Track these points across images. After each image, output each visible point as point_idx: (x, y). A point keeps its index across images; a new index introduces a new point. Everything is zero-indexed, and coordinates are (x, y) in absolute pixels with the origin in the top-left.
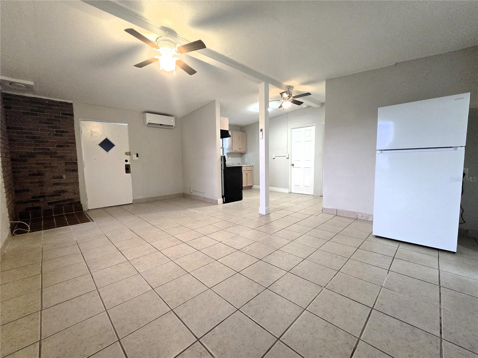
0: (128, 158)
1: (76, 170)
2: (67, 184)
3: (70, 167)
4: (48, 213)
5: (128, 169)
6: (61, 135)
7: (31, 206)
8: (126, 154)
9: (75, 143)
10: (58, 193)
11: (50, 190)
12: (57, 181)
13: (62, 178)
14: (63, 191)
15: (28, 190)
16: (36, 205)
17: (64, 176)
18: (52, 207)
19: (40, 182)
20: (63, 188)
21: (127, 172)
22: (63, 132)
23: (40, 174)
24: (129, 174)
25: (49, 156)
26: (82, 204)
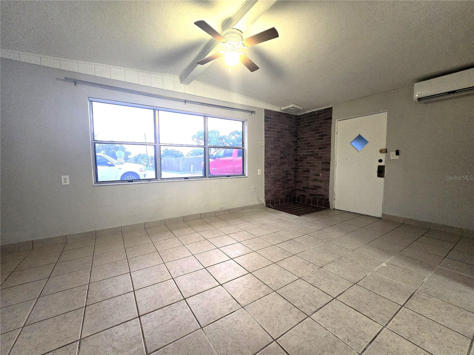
0: (383, 156)
1: (328, 170)
2: (321, 181)
3: (324, 166)
4: (309, 201)
5: (381, 172)
6: (322, 139)
7: (302, 194)
8: (381, 151)
9: (330, 144)
10: (316, 188)
11: (312, 184)
12: (316, 177)
13: (319, 175)
14: (319, 187)
15: (301, 182)
16: (304, 194)
17: (321, 174)
18: (311, 198)
19: (307, 177)
20: (319, 184)
21: (379, 176)
22: (323, 135)
23: (308, 171)
24: (382, 179)
25: (313, 157)
26: (329, 202)
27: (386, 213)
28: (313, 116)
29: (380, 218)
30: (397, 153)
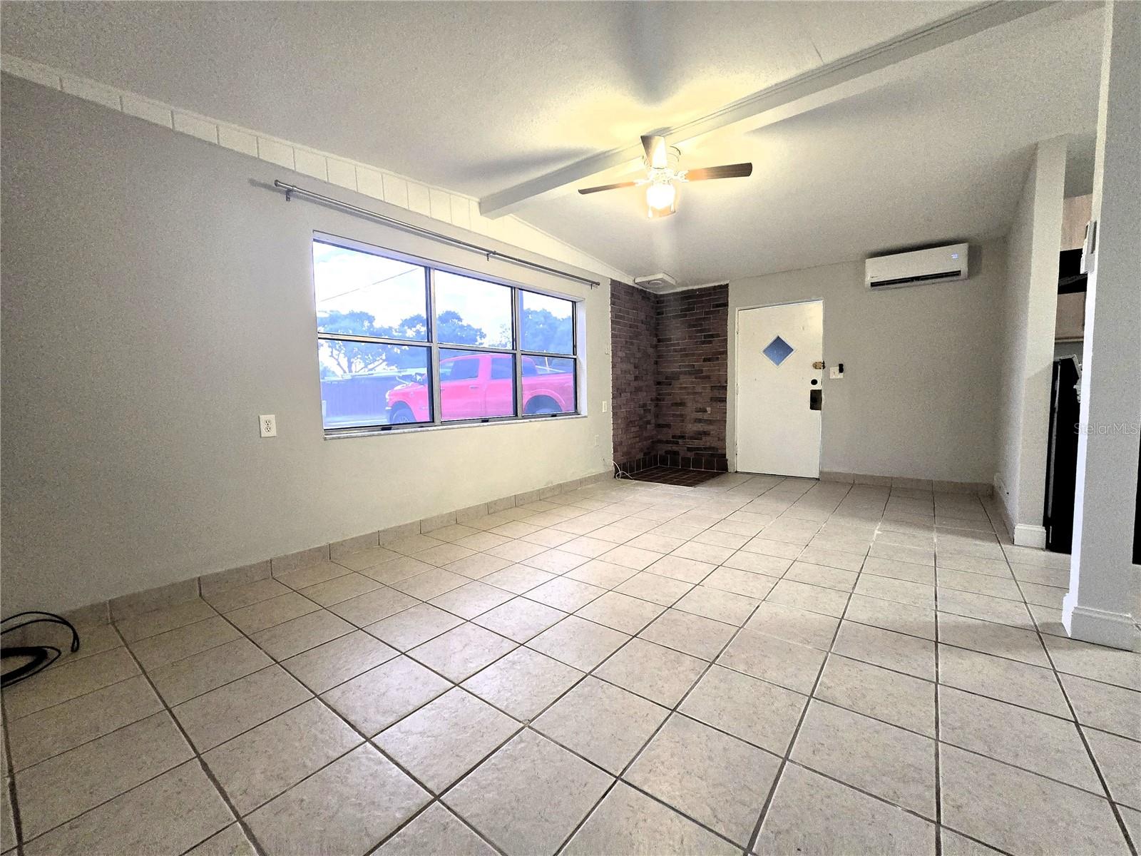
0: (818, 375)
1: (724, 400)
2: (710, 422)
3: (717, 394)
4: (686, 461)
5: (815, 400)
6: (710, 342)
7: (670, 449)
8: (815, 366)
9: (725, 352)
10: (700, 435)
11: (691, 428)
12: (700, 415)
13: (706, 411)
14: (706, 433)
15: (668, 426)
16: (675, 448)
17: (709, 409)
18: (691, 455)
19: (681, 416)
20: (707, 428)
21: (812, 408)
22: (712, 336)
23: (682, 404)
24: (818, 412)
25: (693, 377)
26: (727, 460)
27: (826, 470)
28: (690, 297)
29: (818, 479)
30: (841, 370)
